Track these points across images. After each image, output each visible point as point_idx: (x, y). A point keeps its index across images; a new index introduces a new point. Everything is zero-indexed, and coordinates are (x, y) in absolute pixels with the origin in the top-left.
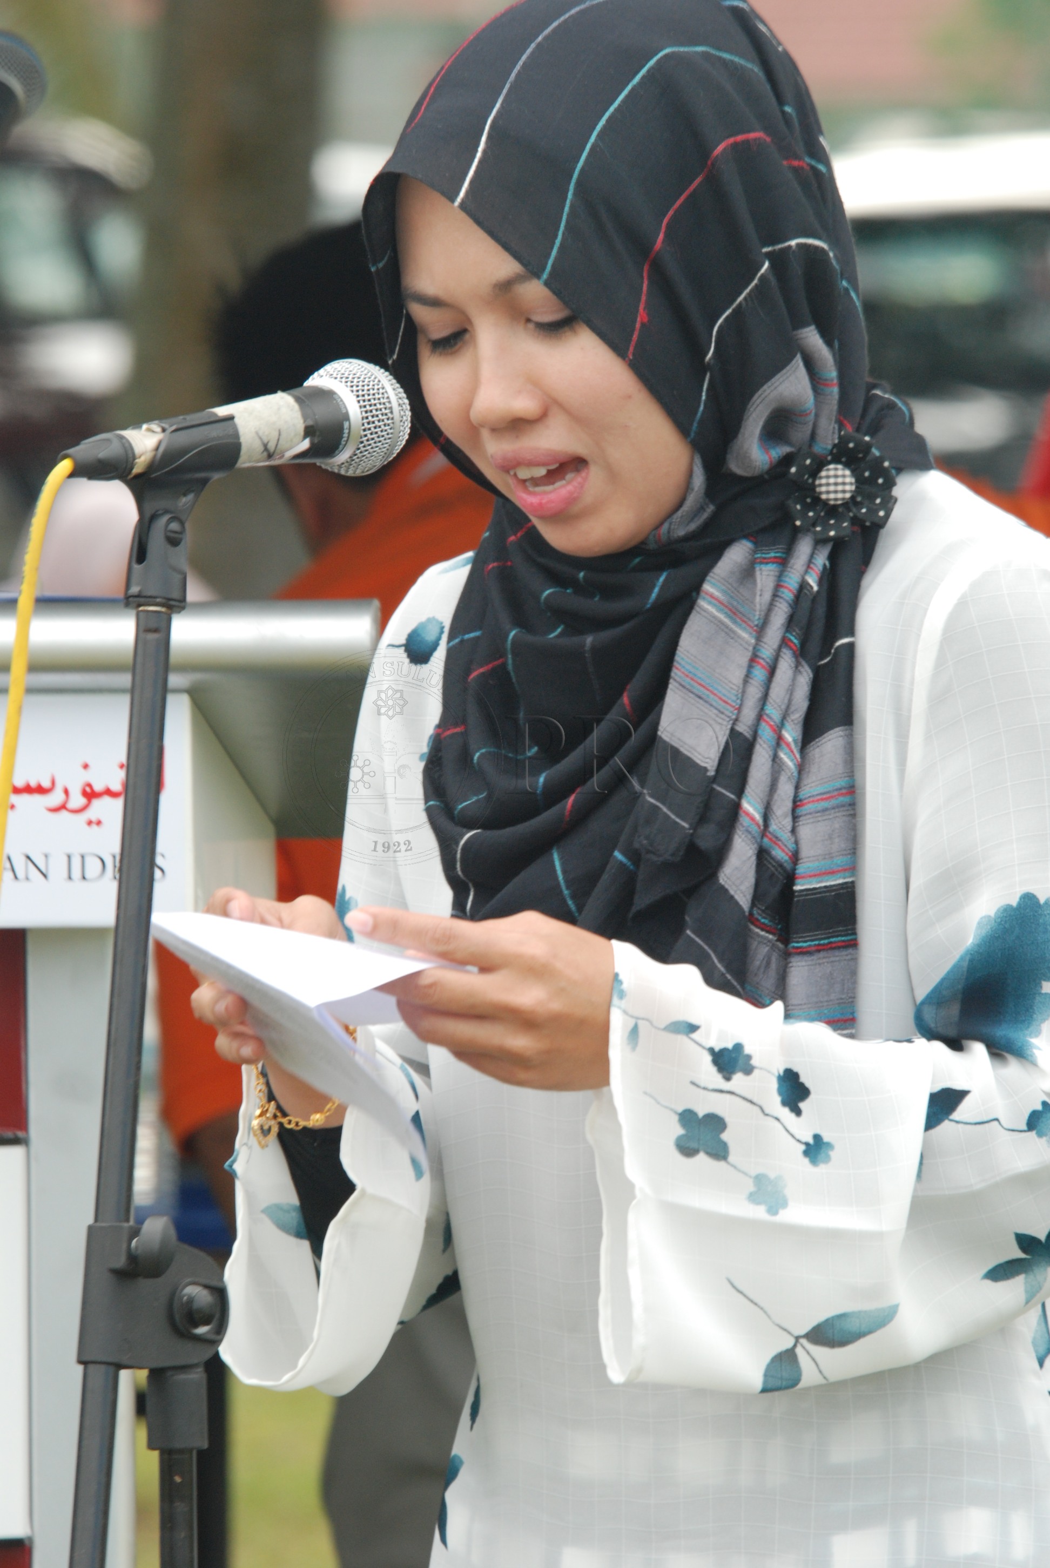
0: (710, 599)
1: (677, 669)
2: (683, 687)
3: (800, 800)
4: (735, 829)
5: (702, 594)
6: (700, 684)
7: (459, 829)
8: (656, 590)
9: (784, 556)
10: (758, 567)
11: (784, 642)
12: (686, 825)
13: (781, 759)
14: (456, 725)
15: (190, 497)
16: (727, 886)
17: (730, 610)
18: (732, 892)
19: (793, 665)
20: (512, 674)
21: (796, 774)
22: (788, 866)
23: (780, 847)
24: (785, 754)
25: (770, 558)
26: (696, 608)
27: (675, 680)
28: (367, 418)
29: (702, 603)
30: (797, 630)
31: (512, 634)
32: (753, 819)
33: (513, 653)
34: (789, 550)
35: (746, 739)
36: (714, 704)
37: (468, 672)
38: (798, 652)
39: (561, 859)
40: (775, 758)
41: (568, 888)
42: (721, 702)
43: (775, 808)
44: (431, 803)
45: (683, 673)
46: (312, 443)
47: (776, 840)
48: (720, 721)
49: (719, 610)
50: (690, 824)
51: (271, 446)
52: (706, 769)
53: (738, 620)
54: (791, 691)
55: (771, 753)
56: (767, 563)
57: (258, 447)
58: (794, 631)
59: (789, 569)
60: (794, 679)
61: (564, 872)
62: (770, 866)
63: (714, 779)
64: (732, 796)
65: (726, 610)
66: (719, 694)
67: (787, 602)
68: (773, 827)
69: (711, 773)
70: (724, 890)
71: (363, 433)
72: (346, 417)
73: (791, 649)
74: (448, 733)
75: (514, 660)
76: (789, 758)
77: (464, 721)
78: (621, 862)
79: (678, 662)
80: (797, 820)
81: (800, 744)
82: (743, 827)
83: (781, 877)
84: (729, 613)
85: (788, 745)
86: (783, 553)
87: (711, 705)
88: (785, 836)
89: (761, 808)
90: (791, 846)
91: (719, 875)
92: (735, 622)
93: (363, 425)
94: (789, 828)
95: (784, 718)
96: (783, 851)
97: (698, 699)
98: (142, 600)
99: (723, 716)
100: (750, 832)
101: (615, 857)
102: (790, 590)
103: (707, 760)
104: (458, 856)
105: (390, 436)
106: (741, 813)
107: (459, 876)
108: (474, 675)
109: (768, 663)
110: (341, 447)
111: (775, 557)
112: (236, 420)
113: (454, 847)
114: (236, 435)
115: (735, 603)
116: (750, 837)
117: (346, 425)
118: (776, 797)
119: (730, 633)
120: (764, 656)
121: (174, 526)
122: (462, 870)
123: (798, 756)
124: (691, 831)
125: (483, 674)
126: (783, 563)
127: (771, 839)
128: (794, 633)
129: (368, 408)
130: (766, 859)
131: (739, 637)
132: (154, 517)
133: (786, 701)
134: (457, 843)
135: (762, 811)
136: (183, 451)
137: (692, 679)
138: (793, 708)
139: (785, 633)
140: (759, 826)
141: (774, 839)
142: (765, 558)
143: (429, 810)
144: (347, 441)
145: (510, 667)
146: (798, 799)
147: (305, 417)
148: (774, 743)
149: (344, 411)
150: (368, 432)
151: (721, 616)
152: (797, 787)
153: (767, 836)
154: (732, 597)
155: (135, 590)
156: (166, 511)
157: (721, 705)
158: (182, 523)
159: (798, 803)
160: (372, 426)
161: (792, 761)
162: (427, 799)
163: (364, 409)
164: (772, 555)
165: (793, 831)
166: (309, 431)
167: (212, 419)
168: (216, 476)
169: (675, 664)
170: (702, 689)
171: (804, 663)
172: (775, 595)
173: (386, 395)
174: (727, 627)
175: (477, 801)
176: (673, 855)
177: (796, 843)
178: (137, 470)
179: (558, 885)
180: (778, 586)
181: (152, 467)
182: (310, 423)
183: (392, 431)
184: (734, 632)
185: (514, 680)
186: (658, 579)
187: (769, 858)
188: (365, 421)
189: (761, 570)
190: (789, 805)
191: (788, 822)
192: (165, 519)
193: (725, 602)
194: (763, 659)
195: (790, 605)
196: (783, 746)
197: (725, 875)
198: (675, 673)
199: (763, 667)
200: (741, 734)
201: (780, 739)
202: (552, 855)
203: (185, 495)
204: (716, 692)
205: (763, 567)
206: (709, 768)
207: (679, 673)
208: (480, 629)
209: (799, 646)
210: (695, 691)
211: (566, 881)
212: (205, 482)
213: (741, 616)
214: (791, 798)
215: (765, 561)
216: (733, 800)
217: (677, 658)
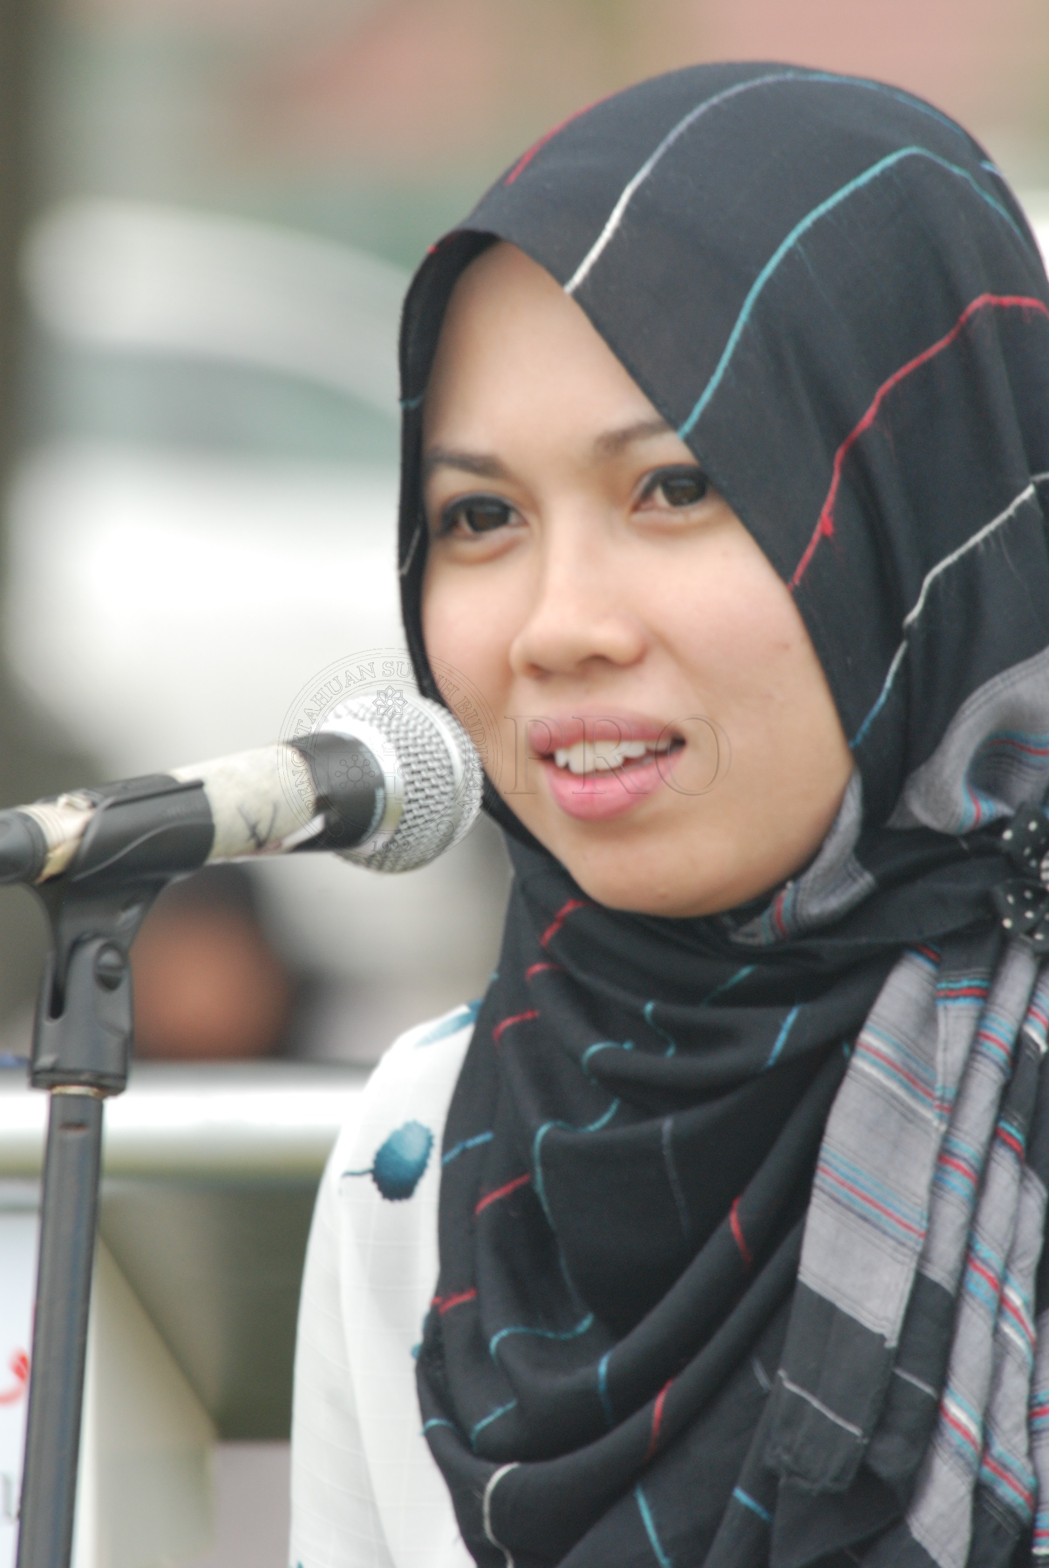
0: (874, 1057)
1: (826, 1172)
2: (838, 1201)
3: (1041, 1404)
4: (935, 1447)
5: (860, 1050)
6: (865, 1198)
7: (483, 1465)
8: (782, 1037)
9: (984, 984)
10: (941, 1006)
11: (996, 1135)
12: (854, 1430)
13: (1005, 1336)
14: (461, 1291)
15: (133, 912)
16: (925, 1544)
17: (907, 1076)
18: (934, 1554)
19: (1017, 1176)
20: (543, 1199)
21: (1029, 1359)
22: (1025, 1513)
23: (1010, 1483)
24: (1012, 1326)
25: (961, 989)
26: (851, 1073)
27: (823, 1191)
28: (413, 783)
29: (860, 1063)
30: (1019, 1117)
31: (543, 1130)
32: (966, 1433)
33: (545, 1165)
34: (994, 974)
35: (945, 1293)
36: (889, 1230)
37: (475, 1199)
38: (1023, 1155)
39: (651, 1507)
40: (996, 1331)
41: (666, 1554)
42: (899, 1227)
43: (999, 1416)
44: (433, 1422)
45: (836, 1179)
46: (327, 823)
47: (1003, 1469)
48: (900, 1257)
49: (890, 1076)
50: (865, 1430)
51: (263, 829)
52: (882, 1338)
53: (920, 1093)
54: (1016, 1220)
55: (991, 1323)
56: (956, 997)
57: (241, 830)
58: (1015, 1119)
59: (996, 1008)
60: (1019, 1201)
61: (659, 1528)
62: (992, 1513)
63: (898, 1356)
64: (928, 1390)
65: (901, 1076)
66: (898, 1215)
67: (996, 1063)
68: (998, 1448)
69: (892, 1343)
70: (919, 1551)
71: (405, 807)
72: (380, 782)
73: (1011, 1148)
74: (451, 1304)
75: (546, 1175)
76: (1018, 1332)
77: (473, 1283)
78: (747, 1509)
79: (826, 1162)
80: (1035, 1437)
81: (1032, 1309)
82: (951, 1445)
83: (1011, 1532)
84: (905, 1080)
85: (1015, 1312)
86: (983, 980)
87: (885, 1233)
88: (1018, 1462)
89: (978, 1416)
90: (1029, 1480)
91: (909, 1522)
92: (915, 1096)
93: (406, 794)
94: (1023, 1448)
95: (1008, 1263)
96: (1015, 1488)
97: (861, 1222)
98: (57, 1077)
99: (905, 1250)
100: (962, 1456)
101: (737, 1501)
102: (1001, 1045)
103: (884, 1323)
104: (486, 1508)
105: (449, 811)
106: (945, 1420)
107: (488, 1541)
108: (485, 1203)
109: (972, 1166)
110: (371, 830)
111: (970, 988)
112: (210, 790)
113: (477, 1494)
114: (207, 812)
115: (914, 1066)
116: (962, 1463)
117: (380, 793)
118: (1000, 1397)
119: (909, 1116)
120: (967, 1155)
121: (110, 958)
122: (494, 1532)
123: (1031, 1328)
124: (865, 1441)
125: (500, 1202)
126: (985, 995)
127: (994, 1469)
128: (1015, 1124)
129: (414, 767)
130: (987, 1501)
131: (923, 1119)
132: (77, 944)
133: (1010, 1237)
134: (482, 1489)
135: (979, 1418)
136: (124, 839)
137: (852, 1189)
138: (1019, 1251)
139: (997, 1119)
140: (973, 1442)
141: (1000, 1469)
142: (952, 990)
143: (430, 1436)
144: (382, 819)
145: (539, 1187)
146: (1036, 1401)
147: (316, 780)
148: (994, 1306)
149: (377, 772)
150: (414, 806)
151: (893, 1086)
152: (1033, 1381)
153: (987, 1463)
154: (908, 1055)
155: (46, 1060)
156: (96, 935)
157: (900, 1232)
158: (124, 954)
159: (1037, 1409)
160: (420, 795)
161: (1023, 1337)
162: (425, 1415)
163: (407, 770)
164: (965, 983)
165: (1031, 1453)
166: (322, 804)
167: (168, 787)
168: (179, 878)
169: (821, 1164)
170: (867, 1205)
171: (1031, 1174)
172: (974, 1051)
173: (442, 747)
174: (903, 1103)
175: (504, 1416)
176: (836, 1479)
177: (1036, 1474)
178: (51, 869)
179: (651, 1552)
180: (978, 1037)
181: (74, 864)
182: (324, 790)
183: (452, 803)
184: (914, 1112)
185: (546, 1208)
186: (784, 1018)
187: (992, 1501)
188: (410, 788)
189: (946, 1009)
190: (1021, 1410)
191: (1020, 1441)
192: (92, 948)
193: (898, 1063)
194: (965, 1160)
195: (1002, 1069)
196: (1009, 1313)
197: (921, 1525)
198: (821, 1179)
199: (965, 1173)
200: (936, 1286)
201: (1002, 1302)
202: (635, 1501)
203: (126, 906)
204: (890, 1210)
205: (950, 1004)
206: (887, 1335)
207: (829, 1179)
208: (489, 1127)
209: (1023, 1144)
210: (857, 1208)
211: (663, 1542)
212: (158, 885)
213: (922, 1084)
214: (1024, 1400)
215: (953, 995)
216: (929, 1396)
217: (824, 1154)
